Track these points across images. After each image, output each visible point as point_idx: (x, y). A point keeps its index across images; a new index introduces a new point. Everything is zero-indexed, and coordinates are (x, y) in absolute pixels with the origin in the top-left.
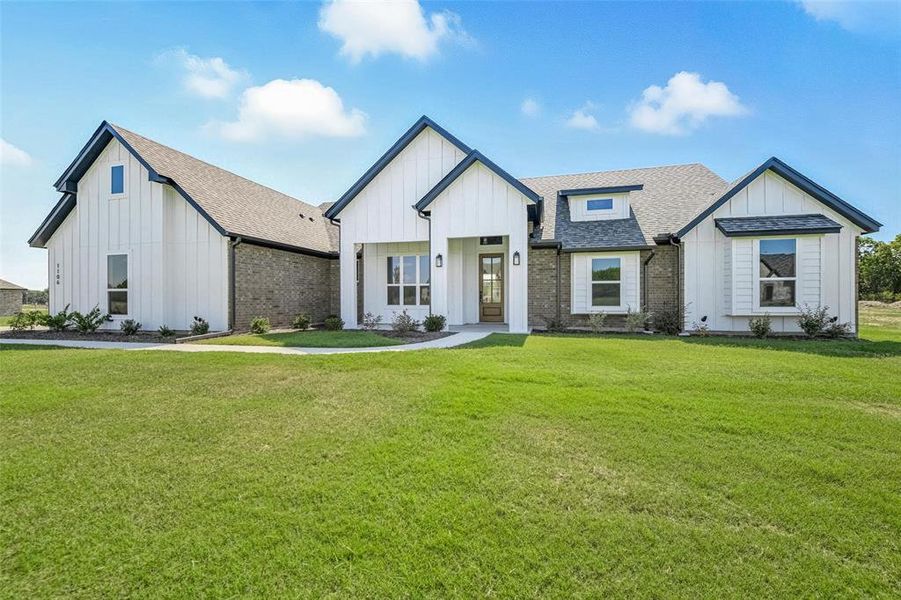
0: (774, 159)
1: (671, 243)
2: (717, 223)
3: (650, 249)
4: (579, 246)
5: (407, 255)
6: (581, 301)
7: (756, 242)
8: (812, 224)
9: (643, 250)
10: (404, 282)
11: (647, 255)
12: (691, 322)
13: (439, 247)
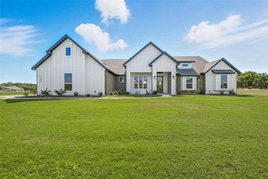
0: (223, 58)
1: (203, 74)
2: (212, 71)
3: (199, 76)
4: (184, 75)
5: (140, 76)
6: (184, 87)
7: (220, 75)
8: (230, 72)
9: (197, 76)
10: (139, 83)
11: (198, 77)
12: (207, 92)
13: (155, 74)
